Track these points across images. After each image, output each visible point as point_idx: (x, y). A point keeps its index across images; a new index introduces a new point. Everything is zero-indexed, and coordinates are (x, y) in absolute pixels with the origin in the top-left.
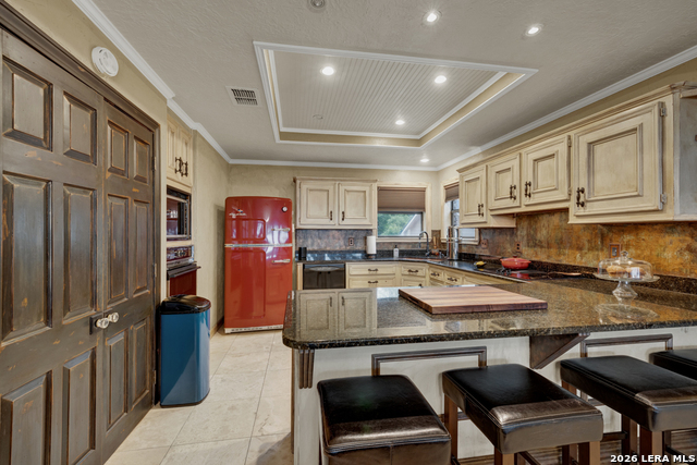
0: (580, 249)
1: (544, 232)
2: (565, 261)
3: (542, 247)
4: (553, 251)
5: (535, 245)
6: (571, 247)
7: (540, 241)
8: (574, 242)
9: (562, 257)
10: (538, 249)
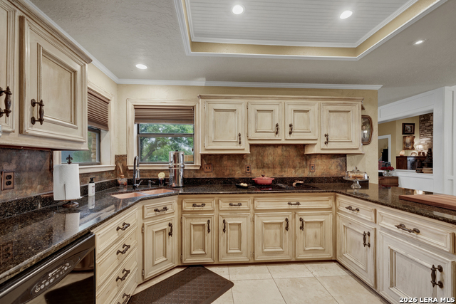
0: (294, 167)
1: (271, 158)
2: (286, 175)
3: (269, 168)
4: (278, 170)
5: (263, 167)
6: (289, 167)
7: (267, 164)
8: (291, 164)
9: (283, 173)
10: (266, 170)
